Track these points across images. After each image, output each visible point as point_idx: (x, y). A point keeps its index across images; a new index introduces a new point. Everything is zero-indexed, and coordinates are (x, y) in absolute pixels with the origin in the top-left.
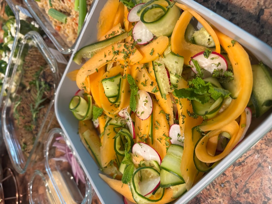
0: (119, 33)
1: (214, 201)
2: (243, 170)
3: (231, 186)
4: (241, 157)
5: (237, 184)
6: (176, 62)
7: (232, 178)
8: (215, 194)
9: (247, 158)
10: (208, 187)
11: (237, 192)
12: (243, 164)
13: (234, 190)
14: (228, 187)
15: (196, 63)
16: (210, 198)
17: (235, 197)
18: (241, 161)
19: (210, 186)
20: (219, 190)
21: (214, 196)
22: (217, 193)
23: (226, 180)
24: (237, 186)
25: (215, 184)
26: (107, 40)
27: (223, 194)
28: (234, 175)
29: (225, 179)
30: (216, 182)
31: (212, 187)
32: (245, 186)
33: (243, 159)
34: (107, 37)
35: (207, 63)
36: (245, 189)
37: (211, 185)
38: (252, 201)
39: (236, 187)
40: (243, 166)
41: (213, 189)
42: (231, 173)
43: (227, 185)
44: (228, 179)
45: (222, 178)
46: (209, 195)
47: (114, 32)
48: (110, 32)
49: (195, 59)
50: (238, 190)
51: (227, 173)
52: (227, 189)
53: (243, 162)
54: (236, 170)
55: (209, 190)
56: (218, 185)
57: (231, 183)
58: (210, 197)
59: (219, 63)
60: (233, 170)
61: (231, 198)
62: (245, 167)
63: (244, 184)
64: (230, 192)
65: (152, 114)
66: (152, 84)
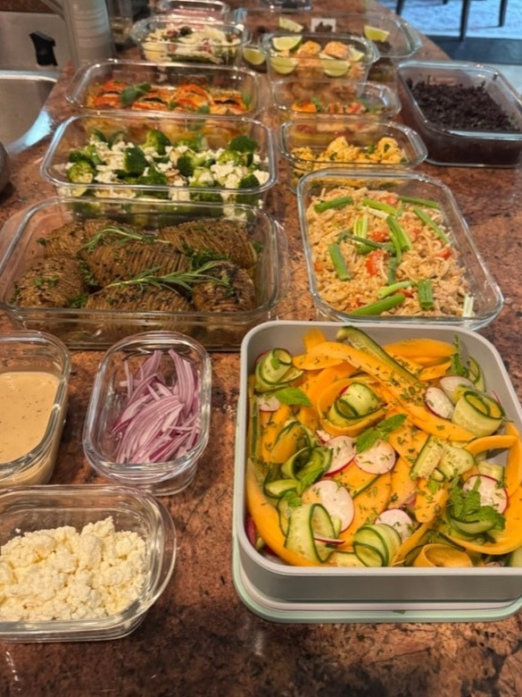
0: (413, 372)
1: (331, 649)
2: (403, 640)
3: (373, 648)
4: (413, 624)
5: (381, 650)
6: (467, 462)
7: (382, 639)
8: (341, 642)
9: (420, 630)
10: (337, 626)
11: (374, 660)
12: (409, 633)
13: (372, 654)
14: (367, 645)
15: (478, 482)
16: (328, 641)
17: (368, 664)
18: (409, 628)
19: (341, 627)
20: (351, 641)
21: (337, 643)
22: (344, 643)
23: (371, 636)
24: (381, 654)
25: (352, 629)
26: (393, 360)
27: (351, 650)
28: (386, 637)
29: (371, 633)
30: (355, 627)
31: (343, 630)
32: (392, 659)
33: (414, 627)
34: (396, 358)
35: (486, 493)
36: (388, 663)
37: (344, 626)
38: (386, 683)
39: (378, 654)
40: (407, 635)
41: (342, 634)
42: (385, 633)
43: (368, 642)
44: (375, 636)
45: (368, 630)
46: (331, 637)
47: (407, 364)
48: (405, 360)
49: (482, 478)
50: (378, 658)
51: (379, 628)
52: (363, 647)
53: (412, 631)
54: (395, 634)
55: (336, 630)
56: (355, 634)
57: (376, 644)
58: (330, 640)
59: (497, 505)
60: (390, 630)
61: (361, 661)
62: (409, 639)
63: (392, 656)
64: (365, 654)
65: (379, 476)
66: (411, 451)
